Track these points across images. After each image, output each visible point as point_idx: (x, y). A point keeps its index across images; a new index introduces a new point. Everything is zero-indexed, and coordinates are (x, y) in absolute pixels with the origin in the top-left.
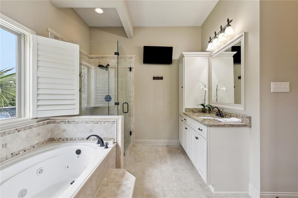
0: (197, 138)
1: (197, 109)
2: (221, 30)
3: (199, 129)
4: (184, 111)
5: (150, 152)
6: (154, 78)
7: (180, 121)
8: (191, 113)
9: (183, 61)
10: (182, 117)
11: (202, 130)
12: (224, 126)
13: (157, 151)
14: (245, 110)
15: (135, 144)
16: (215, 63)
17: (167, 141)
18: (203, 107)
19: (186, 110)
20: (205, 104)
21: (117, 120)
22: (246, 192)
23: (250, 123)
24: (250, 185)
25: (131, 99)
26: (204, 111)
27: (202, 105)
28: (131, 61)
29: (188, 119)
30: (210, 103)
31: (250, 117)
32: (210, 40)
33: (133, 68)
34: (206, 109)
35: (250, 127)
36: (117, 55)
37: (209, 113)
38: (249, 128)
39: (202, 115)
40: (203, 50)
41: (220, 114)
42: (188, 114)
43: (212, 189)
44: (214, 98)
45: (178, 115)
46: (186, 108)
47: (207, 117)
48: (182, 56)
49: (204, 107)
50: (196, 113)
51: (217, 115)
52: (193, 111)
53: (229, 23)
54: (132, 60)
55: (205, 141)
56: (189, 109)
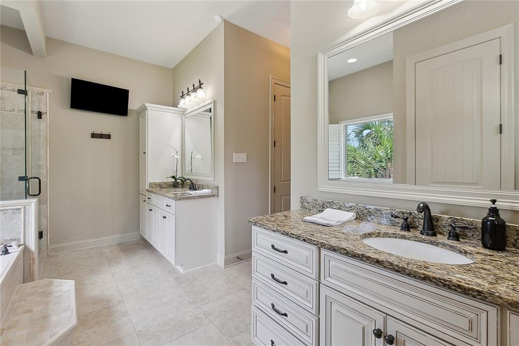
0: (165, 217)
1: (166, 183)
2: (194, 88)
3: (167, 205)
4: (147, 187)
5: (87, 258)
6: (94, 136)
7: (141, 202)
8: (158, 189)
9: (146, 115)
10: (144, 197)
11: (170, 206)
12: (193, 198)
13: (101, 253)
14: (214, 180)
15: (50, 253)
16: (189, 124)
17: (118, 236)
18: (174, 180)
19: (151, 185)
20: (177, 176)
21: (25, 207)
22: (215, 263)
23: (218, 193)
24: (218, 254)
25: (42, 171)
26: (175, 185)
27: (173, 177)
28: (41, 99)
29: (153, 196)
30: (183, 174)
31: (218, 187)
32: (183, 95)
33: (46, 113)
34: (178, 182)
35: (218, 196)
36: (24, 95)
37: (182, 187)
38: (217, 198)
39: (172, 190)
40: (175, 105)
41: (193, 187)
42: (154, 190)
43: (181, 270)
44: (188, 168)
45: (138, 194)
46: (150, 183)
47: (179, 191)
48: (144, 109)
49: (176, 180)
50: (165, 188)
51: (190, 189)
52: (161, 186)
53: (200, 85)
54: (43, 97)
55: (173, 217)
56: (155, 184)
